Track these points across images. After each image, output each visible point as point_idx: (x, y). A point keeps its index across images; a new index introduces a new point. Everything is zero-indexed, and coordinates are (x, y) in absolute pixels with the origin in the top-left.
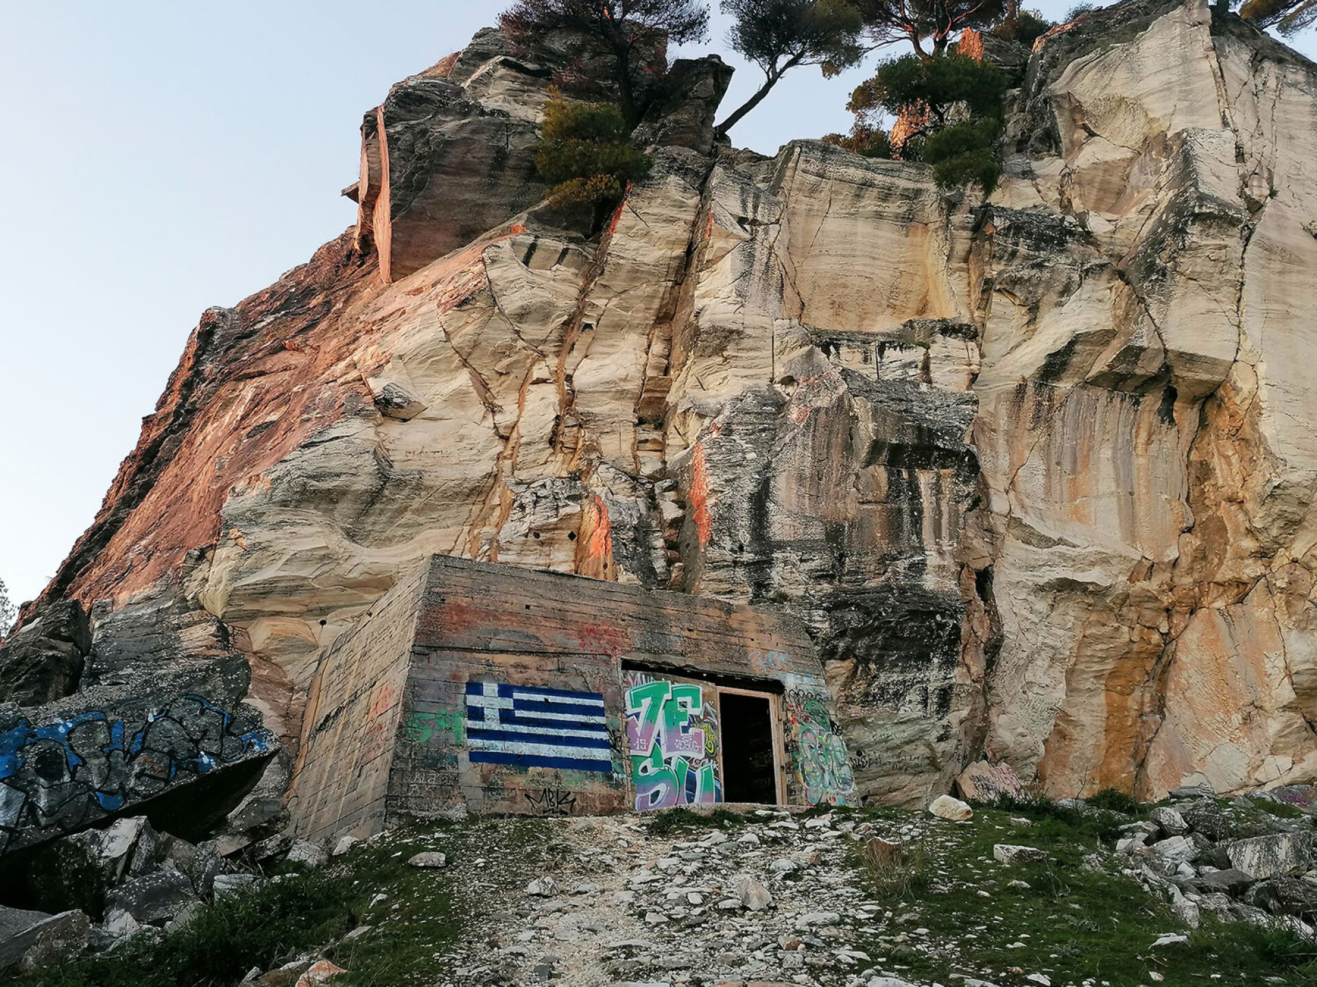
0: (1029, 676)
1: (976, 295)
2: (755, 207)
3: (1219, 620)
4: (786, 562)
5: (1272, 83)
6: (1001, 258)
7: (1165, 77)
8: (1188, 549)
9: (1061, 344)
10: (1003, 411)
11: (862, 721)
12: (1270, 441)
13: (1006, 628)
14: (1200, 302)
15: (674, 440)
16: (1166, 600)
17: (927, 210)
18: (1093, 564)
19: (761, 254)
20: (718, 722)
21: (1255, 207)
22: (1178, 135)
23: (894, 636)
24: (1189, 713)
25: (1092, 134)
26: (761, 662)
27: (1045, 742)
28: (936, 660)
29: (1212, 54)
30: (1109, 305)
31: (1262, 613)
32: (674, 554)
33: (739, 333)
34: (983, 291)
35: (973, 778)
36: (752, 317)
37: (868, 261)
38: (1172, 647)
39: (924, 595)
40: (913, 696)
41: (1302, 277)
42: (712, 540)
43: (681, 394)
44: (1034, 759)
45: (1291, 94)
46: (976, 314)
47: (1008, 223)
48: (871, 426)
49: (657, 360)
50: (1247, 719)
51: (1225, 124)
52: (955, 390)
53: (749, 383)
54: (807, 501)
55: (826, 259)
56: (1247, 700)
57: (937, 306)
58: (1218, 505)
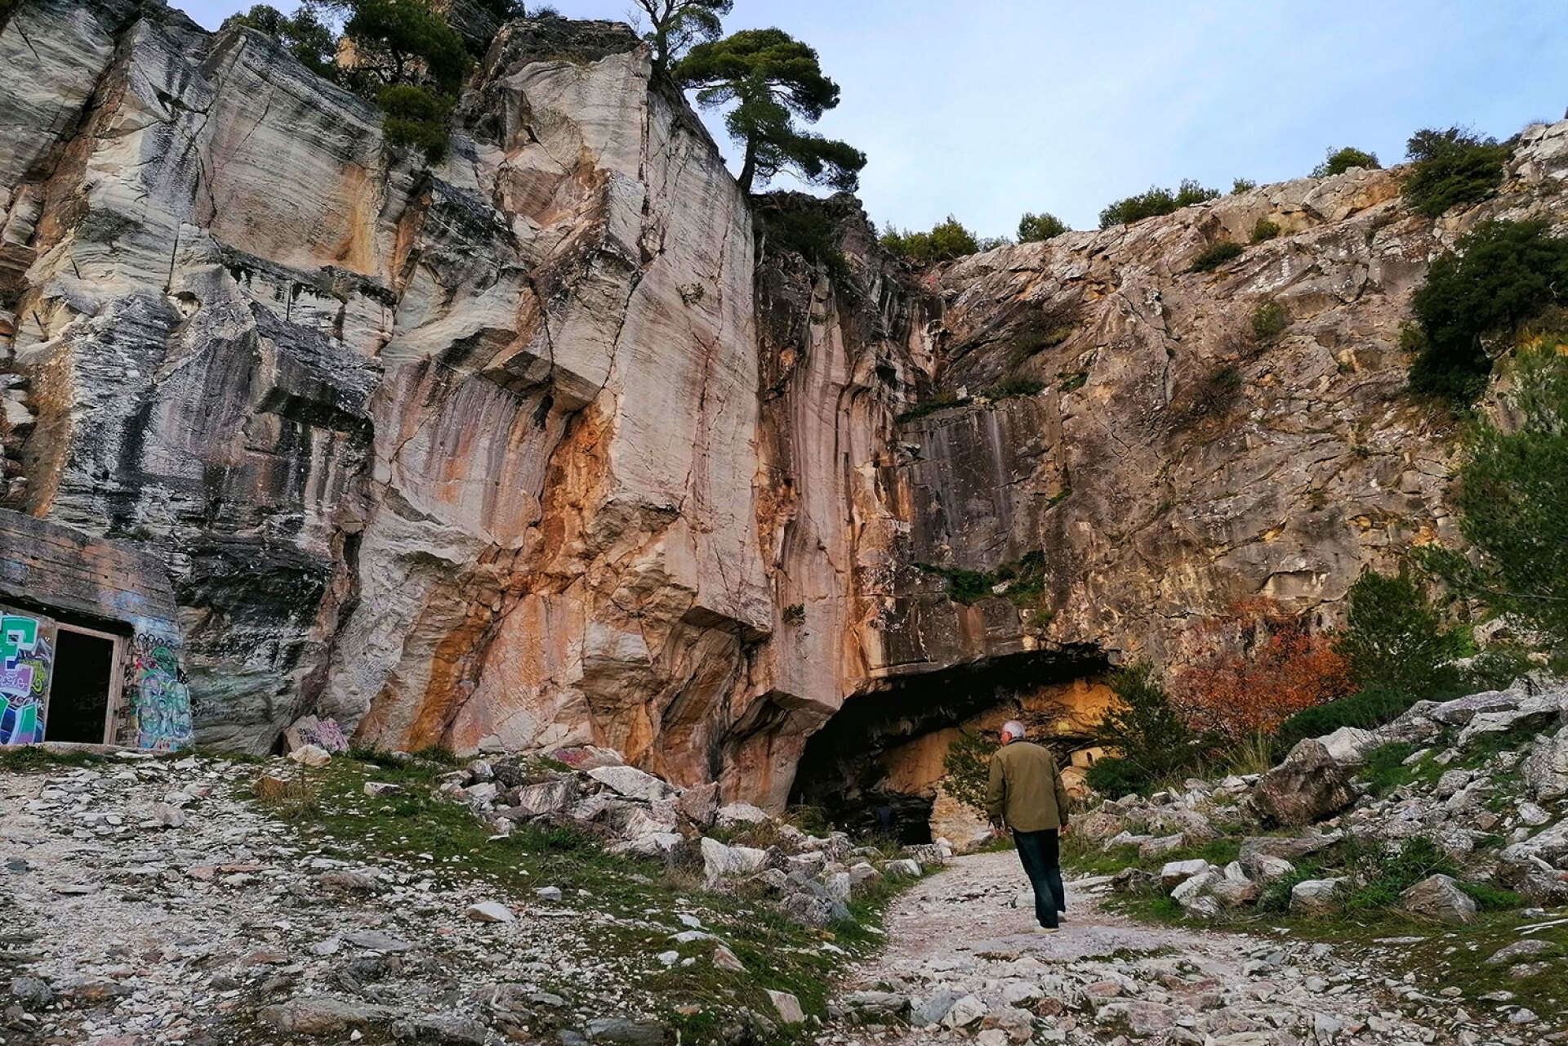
0: (372, 639)
1: (400, 260)
2: (182, 88)
3: (541, 606)
4: (154, 498)
5: (682, 152)
6: (431, 233)
7: (604, 112)
8: (531, 542)
9: (468, 334)
10: (404, 382)
11: (204, 671)
12: (614, 463)
13: (363, 593)
14: (588, 329)
15: (29, 327)
16: (504, 583)
17: (369, 154)
18: (451, 543)
19: (179, 143)
20: (51, 660)
21: (646, 258)
22: (603, 171)
23: (258, 590)
24: (500, 682)
25: (534, 140)
26: (112, 602)
27: (372, 700)
28: (293, 618)
29: (644, 108)
30: (515, 308)
31: (575, 605)
32: (16, 465)
33: (137, 225)
34: (409, 260)
35: (300, 731)
36: (155, 211)
37: (296, 187)
38: (496, 626)
39: (294, 552)
40: (263, 650)
41: (666, 330)
42: (73, 460)
43: (47, 274)
44: (358, 716)
45: (693, 166)
46: (398, 279)
47: (444, 200)
48: (275, 372)
49: (21, 224)
50: (544, 691)
51: (641, 176)
52: (364, 353)
53: (140, 286)
54: (189, 436)
55: (250, 170)
56: (547, 676)
57: (359, 257)
58: (563, 507)
